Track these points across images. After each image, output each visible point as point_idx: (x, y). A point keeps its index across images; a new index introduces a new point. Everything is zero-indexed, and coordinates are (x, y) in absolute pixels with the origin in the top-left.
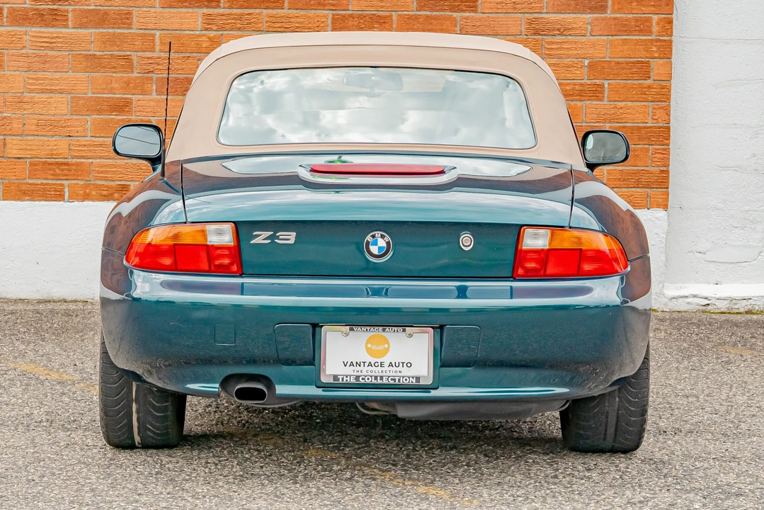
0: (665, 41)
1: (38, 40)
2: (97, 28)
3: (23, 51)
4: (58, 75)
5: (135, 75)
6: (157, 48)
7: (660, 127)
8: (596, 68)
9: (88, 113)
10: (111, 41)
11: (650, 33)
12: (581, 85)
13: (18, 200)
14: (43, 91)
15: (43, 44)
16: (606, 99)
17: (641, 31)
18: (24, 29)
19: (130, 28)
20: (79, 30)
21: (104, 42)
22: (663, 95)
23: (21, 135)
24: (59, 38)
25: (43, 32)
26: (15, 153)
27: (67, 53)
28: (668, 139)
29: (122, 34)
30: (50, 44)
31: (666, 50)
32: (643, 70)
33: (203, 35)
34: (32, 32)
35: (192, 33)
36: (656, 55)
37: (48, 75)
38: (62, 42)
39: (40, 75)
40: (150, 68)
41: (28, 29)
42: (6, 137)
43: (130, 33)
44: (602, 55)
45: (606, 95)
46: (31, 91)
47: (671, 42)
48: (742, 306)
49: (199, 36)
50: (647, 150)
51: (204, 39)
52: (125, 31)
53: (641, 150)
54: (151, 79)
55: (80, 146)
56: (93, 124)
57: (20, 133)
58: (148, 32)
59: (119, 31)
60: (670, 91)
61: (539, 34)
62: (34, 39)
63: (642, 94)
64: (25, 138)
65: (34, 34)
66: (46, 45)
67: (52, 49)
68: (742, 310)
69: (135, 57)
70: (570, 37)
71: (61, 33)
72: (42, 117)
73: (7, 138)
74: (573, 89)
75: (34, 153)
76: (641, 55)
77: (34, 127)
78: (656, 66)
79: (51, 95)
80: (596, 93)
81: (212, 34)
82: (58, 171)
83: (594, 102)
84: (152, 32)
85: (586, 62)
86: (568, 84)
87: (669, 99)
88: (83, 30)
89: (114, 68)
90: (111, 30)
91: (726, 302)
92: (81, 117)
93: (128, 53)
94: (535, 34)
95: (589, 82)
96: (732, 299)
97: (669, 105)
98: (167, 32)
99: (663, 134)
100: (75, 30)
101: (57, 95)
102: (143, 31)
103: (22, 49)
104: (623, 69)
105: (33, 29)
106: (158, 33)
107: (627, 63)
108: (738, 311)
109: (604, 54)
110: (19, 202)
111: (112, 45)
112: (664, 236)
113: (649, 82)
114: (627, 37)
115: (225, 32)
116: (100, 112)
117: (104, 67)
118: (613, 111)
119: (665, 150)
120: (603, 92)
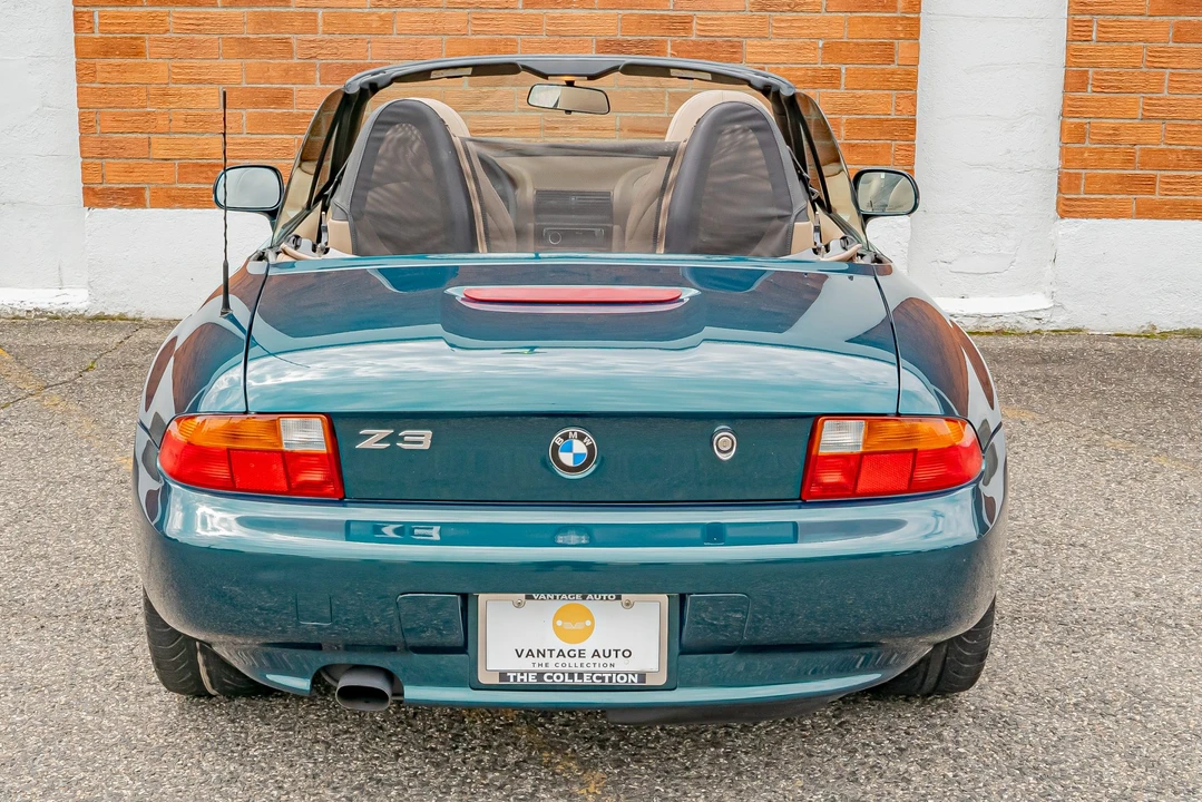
0: (912, 18)
1: (183, 22)
2: (250, 7)
3: (165, 36)
4: (207, 63)
5: (295, 61)
6: (320, 29)
7: (905, 120)
8: (830, 49)
9: (243, 106)
10: (267, 21)
11: (894, 8)
12: (815, 69)
13: (168, 207)
14: (191, 82)
15: (188, 27)
16: (843, 86)
17: (884, 7)
18: (167, 9)
19: (289, 7)
20: (230, 10)
21: (258, 23)
22: (909, 81)
23: (168, 133)
24: (207, 19)
25: (188, 13)
26: (162, 154)
27: (217, 37)
28: (913, 133)
29: (278, 12)
30: (197, 27)
31: (912, 29)
32: (887, 52)
33: (373, 13)
34: (175, 12)
35: (360, 10)
36: (902, 36)
37: (195, 62)
38: (208, 24)
39: (186, 63)
40: (313, 53)
41: (172, 9)
42: (150, 135)
43: (287, 12)
44: (839, 35)
45: (843, 81)
46: (176, 82)
47: (919, 19)
48: (992, 325)
49: (369, 14)
50: (890, 146)
51: (374, 17)
52: (282, 10)
53: (883, 145)
54: (314, 65)
55: (237, 144)
56: (248, 118)
57: (166, 130)
58: (307, 10)
59: (275, 9)
60: (916, 78)
61: (767, 11)
62: (178, 21)
63: (886, 81)
64: (172, 136)
65: (177, 15)
66: (192, 27)
67: (200, 32)
68: (991, 329)
69: (294, 39)
70: (801, 14)
71: (209, 13)
72: (190, 111)
73: (152, 136)
74: (805, 75)
75: (183, 153)
76: (882, 35)
77: (181, 123)
78: (901, 46)
79: (200, 86)
80: (832, 79)
81: (383, 12)
82: (210, 173)
83: (829, 91)
84: (314, 10)
85: (821, 43)
86: (799, 69)
87: (915, 87)
88: (233, 10)
89: (271, 53)
90: (266, 9)
91: (974, 320)
92: (235, 111)
93: (287, 36)
94: (760, 10)
95: (822, 66)
96: (981, 317)
97: (916, 94)
98: (331, 10)
99: (908, 128)
100: (225, 10)
101: (207, 86)
102: (302, 10)
103: (165, 33)
104: (863, 51)
105: (177, 9)
106: (320, 12)
107: (868, 45)
108: (987, 330)
109: (842, 34)
110: (168, 210)
111: (267, 27)
112: (907, 245)
113: (893, 66)
114: (868, 14)
115: (398, 10)
116: (256, 105)
117: (259, 53)
118: (851, 101)
119: (909, 146)
120: (839, 79)
